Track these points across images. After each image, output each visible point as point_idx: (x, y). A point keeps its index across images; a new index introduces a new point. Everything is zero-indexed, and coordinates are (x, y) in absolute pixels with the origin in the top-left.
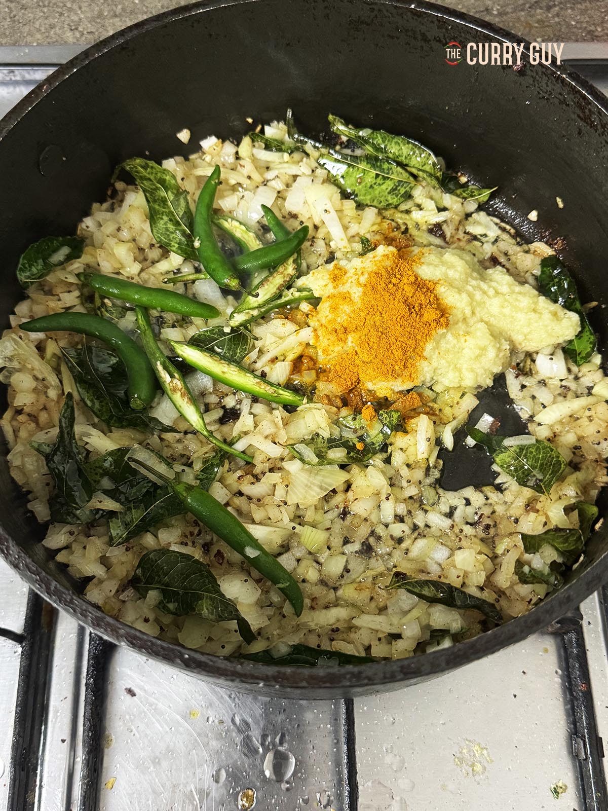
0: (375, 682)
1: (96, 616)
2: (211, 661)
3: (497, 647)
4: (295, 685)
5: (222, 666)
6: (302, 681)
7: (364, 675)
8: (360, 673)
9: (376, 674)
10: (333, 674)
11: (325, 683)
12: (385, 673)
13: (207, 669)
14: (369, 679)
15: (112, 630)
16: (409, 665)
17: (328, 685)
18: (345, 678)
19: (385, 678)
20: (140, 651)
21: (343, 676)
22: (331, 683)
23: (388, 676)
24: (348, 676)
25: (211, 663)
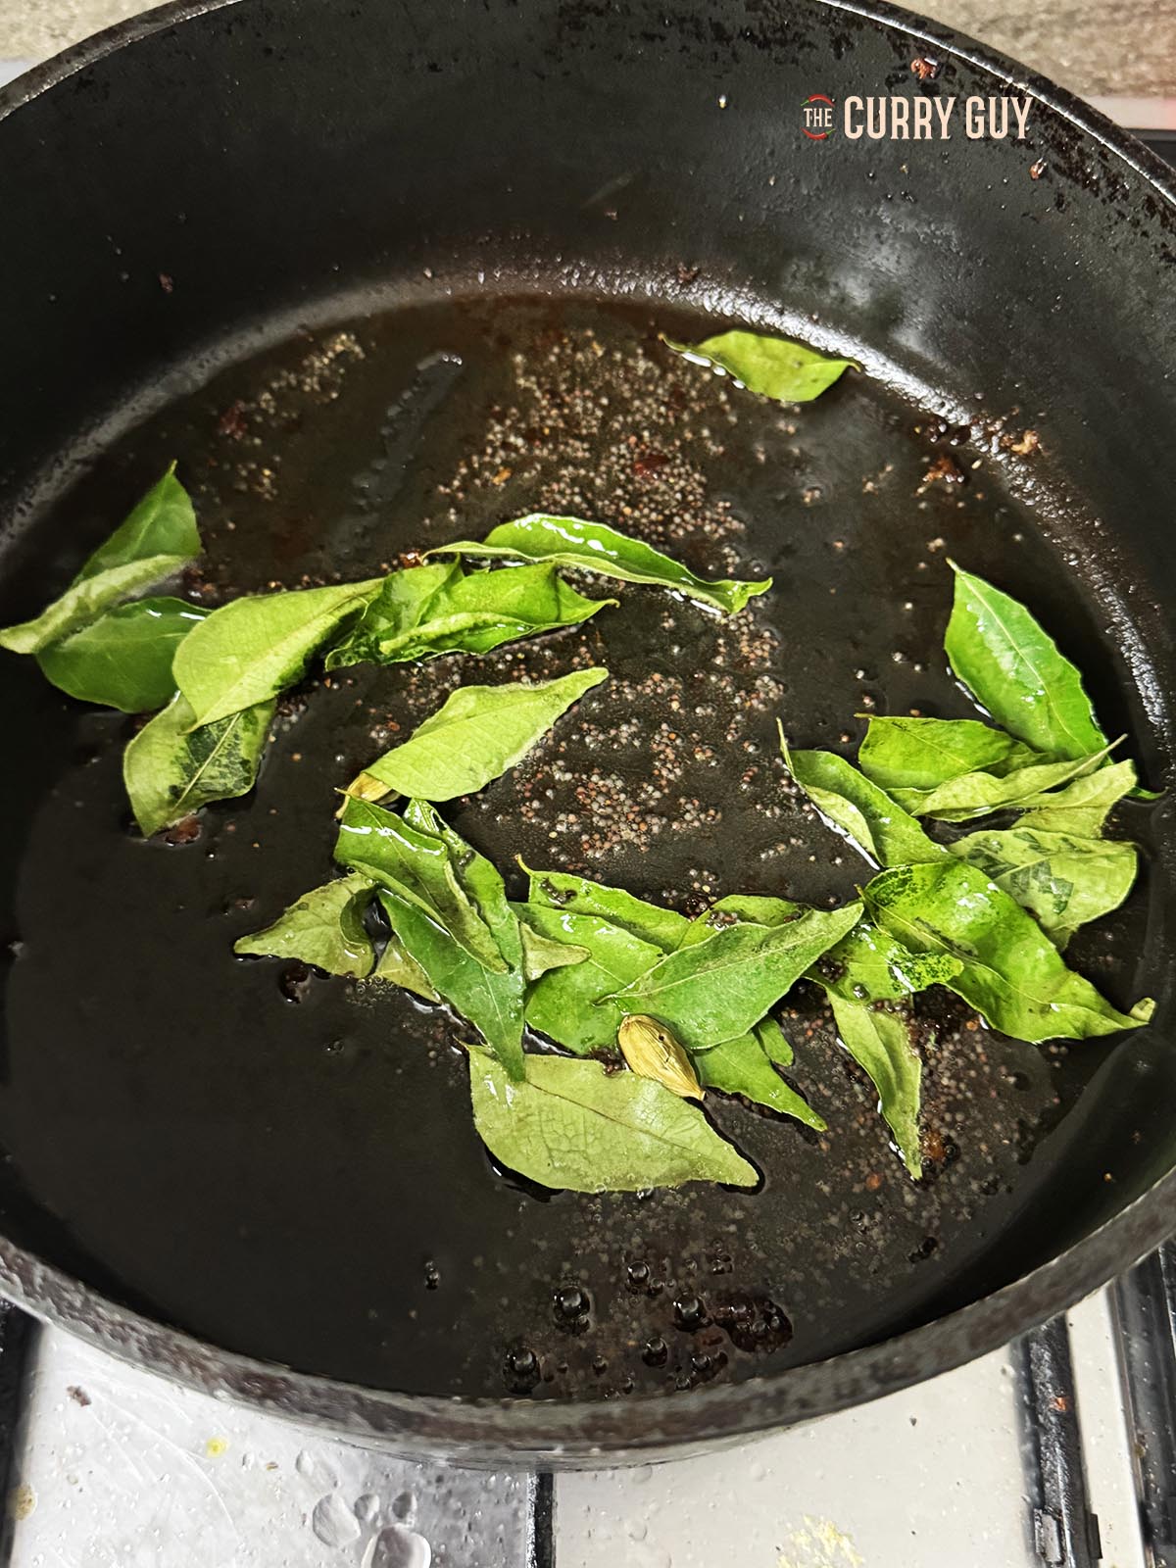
0: (819, 1409)
1: (149, 1337)
2: (435, 1410)
3: (1077, 1294)
4: (635, 1441)
5: (462, 1418)
6: (650, 1429)
7: (791, 1397)
8: (782, 1393)
9: (817, 1391)
10: (722, 1404)
11: (705, 1426)
12: (837, 1387)
13: (427, 1429)
14: (804, 1404)
15: (191, 1364)
16: (889, 1360)
17: (711, 1430)
18: (748, 1409)
19: (839, 1396)
20: (262, 1405)
21: (745, 1407)
22: (720, 1426)
23: (845, 1391)
24: (756, 1404)
25: (434, 1415)
